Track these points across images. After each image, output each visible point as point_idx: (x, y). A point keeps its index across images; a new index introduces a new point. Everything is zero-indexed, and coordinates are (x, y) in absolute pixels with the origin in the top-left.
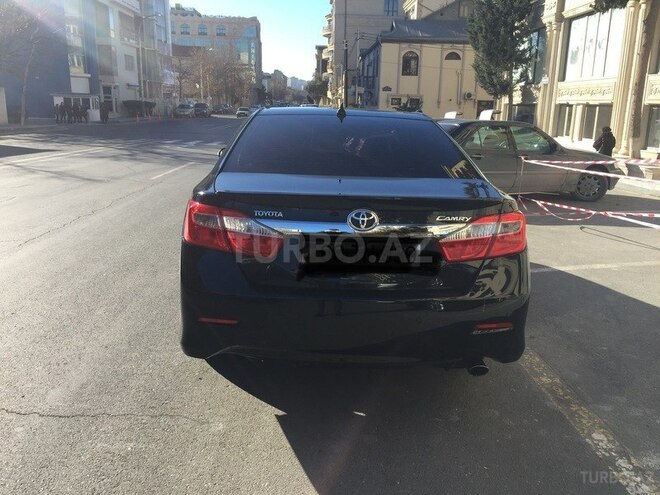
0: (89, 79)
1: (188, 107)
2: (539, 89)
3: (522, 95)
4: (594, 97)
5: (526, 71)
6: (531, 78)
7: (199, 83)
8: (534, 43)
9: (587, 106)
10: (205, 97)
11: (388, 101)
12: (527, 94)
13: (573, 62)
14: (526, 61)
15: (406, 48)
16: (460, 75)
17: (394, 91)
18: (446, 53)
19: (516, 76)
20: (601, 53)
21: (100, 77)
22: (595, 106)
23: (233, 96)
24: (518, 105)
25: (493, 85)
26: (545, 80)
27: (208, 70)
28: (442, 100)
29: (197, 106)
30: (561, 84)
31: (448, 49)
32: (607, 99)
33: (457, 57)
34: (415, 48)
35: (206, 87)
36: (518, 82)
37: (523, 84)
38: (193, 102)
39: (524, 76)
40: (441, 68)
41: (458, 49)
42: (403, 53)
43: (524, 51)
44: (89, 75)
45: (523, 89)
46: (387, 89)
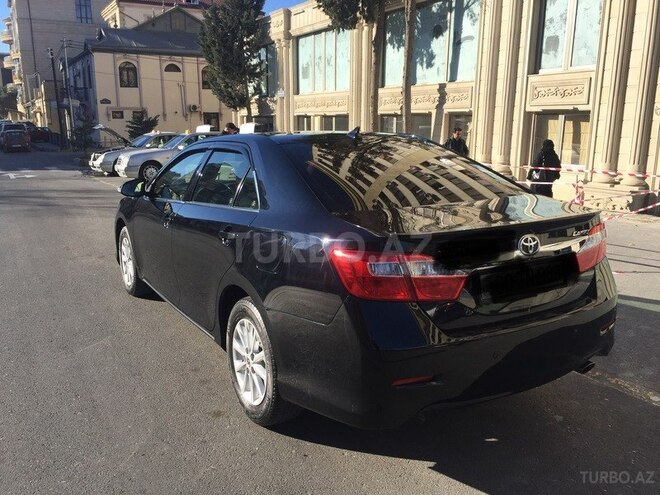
2: (275, 102)
3: (259, 107)
4: (330, 109)
5: (259, 85)
6: (264, 91)
8: (263, 58)
9: (325, 117)
11: (108, 115)
12: (262, 106)
13: (305, 77)
14: (259, 75)
15: (121, 59)
16: (182, 87)
17: (113, 104)
18: (165, 65)
19: (251, 89)
20: (330, 70)
22: (331, 117)
24: (255, 117)
25: (232, 99)
26: (280, 93)
28: (167, 112)
30: (296, 97)
31: (167, 61)
32: (342, 110)
33: (177, 69)
34: (132, 58)
36: (253, 95)
37: (257, 97)
39: (257, 90)
40: (162, 80)
41: (177, 60)
42: (118, 64)
43: (255, 66)
45: (259, 102)
46: (105, 101)
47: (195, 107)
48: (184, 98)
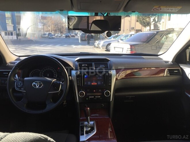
0: (13, 26)
1: (46, 34)
3: (154, 26)
5: (155, 18)
6: (157, 20)
7: (49, 27)
10: (52, 31)
14: (155, 15)
15: (113, 14)
16: (130, 22)
19: (152, 20)
21: (17, 26)
23: (60, 31)
24: (152, 30)
25: (145, 23)
26: (163, 21)
27: (52, 23)
29: (49, 34)
30: (169, 22)
31: (126, 14)
33: (129, 16)
34: (116, 13)
35: (52, 28)
36: (152, 22)
38: (47, 33)
39: (154, 20)
41: (129, 14)
44: (13, 25)
45: (154, 24)
47: (133, 28)
48: (130, 25)
